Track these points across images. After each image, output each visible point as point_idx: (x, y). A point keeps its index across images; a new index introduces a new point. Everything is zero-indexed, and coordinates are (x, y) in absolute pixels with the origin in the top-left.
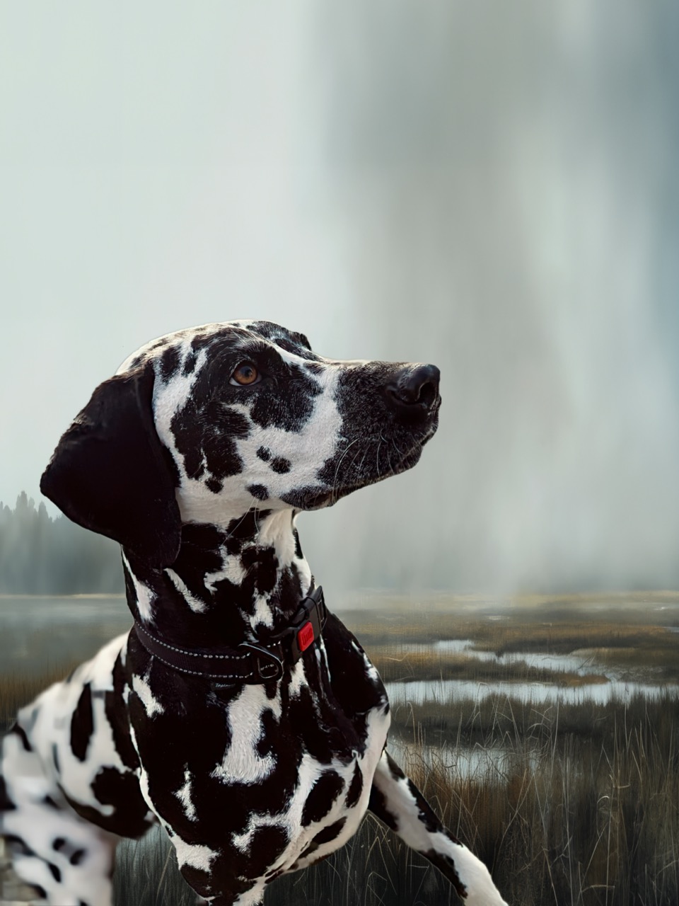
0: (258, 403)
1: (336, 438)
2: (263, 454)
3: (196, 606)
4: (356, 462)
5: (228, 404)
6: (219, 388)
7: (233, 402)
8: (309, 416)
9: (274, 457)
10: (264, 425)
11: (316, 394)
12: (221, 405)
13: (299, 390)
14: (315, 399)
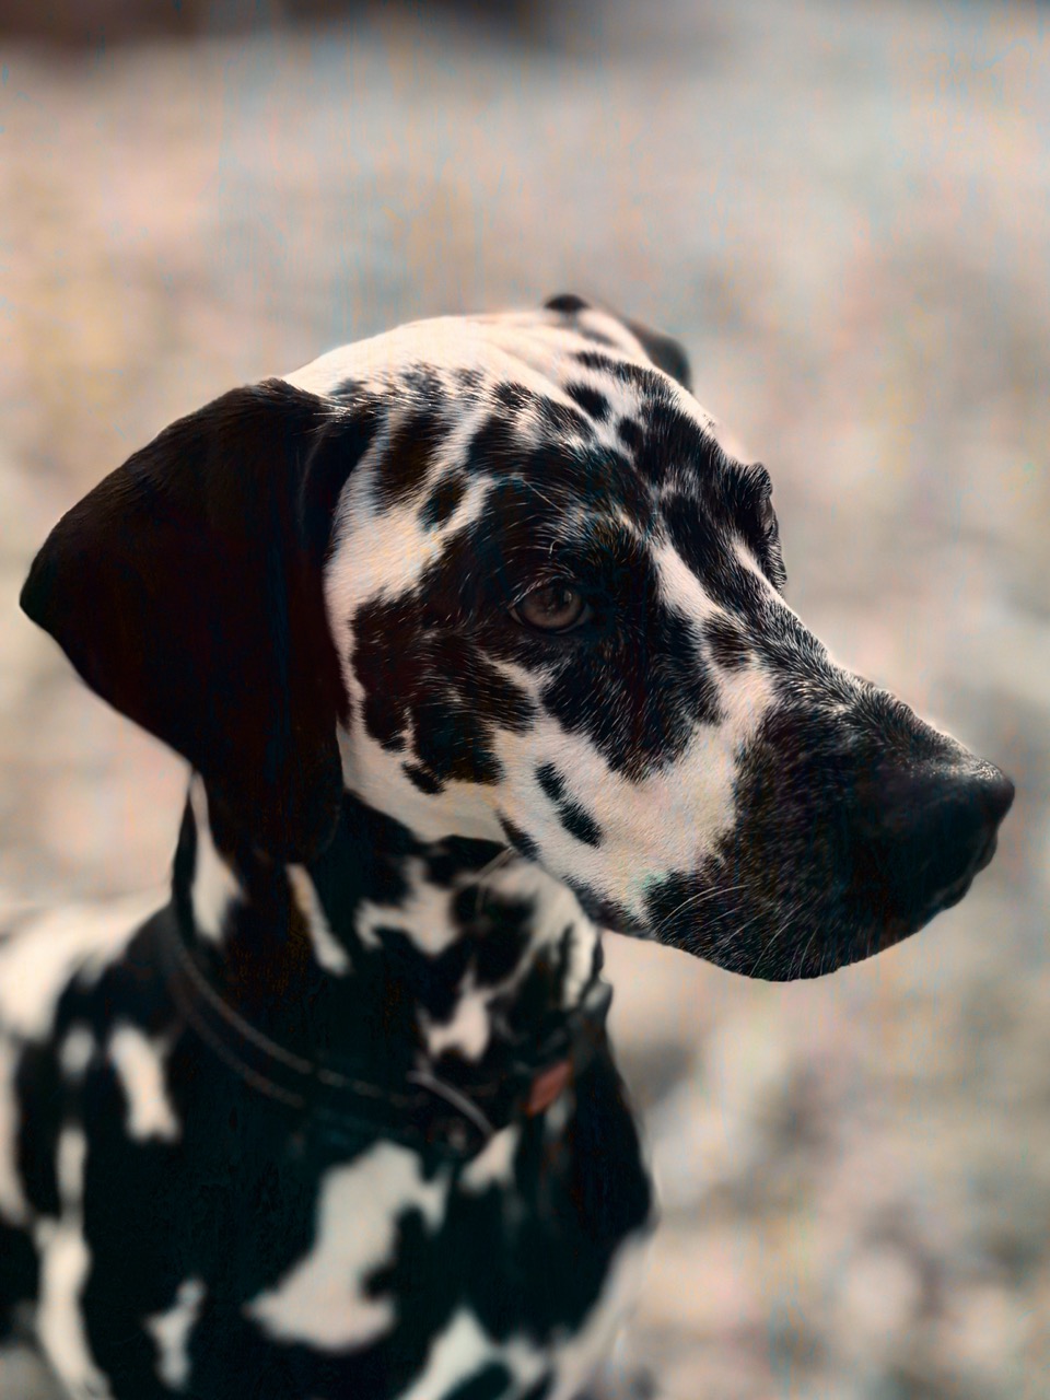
0: (563, 678)
1: (710, 846)
2: (550, 781)
3: (330, 955)
4: (726, 929)
5: (492, 658)
6: (479, 619)
7: (503, 657)
8: (672, 759)
9: (570, 802)
10: (569, 724)
11: (706, 719)
12: (473, 652)
13: (670, 686)
14: (698, 727)
